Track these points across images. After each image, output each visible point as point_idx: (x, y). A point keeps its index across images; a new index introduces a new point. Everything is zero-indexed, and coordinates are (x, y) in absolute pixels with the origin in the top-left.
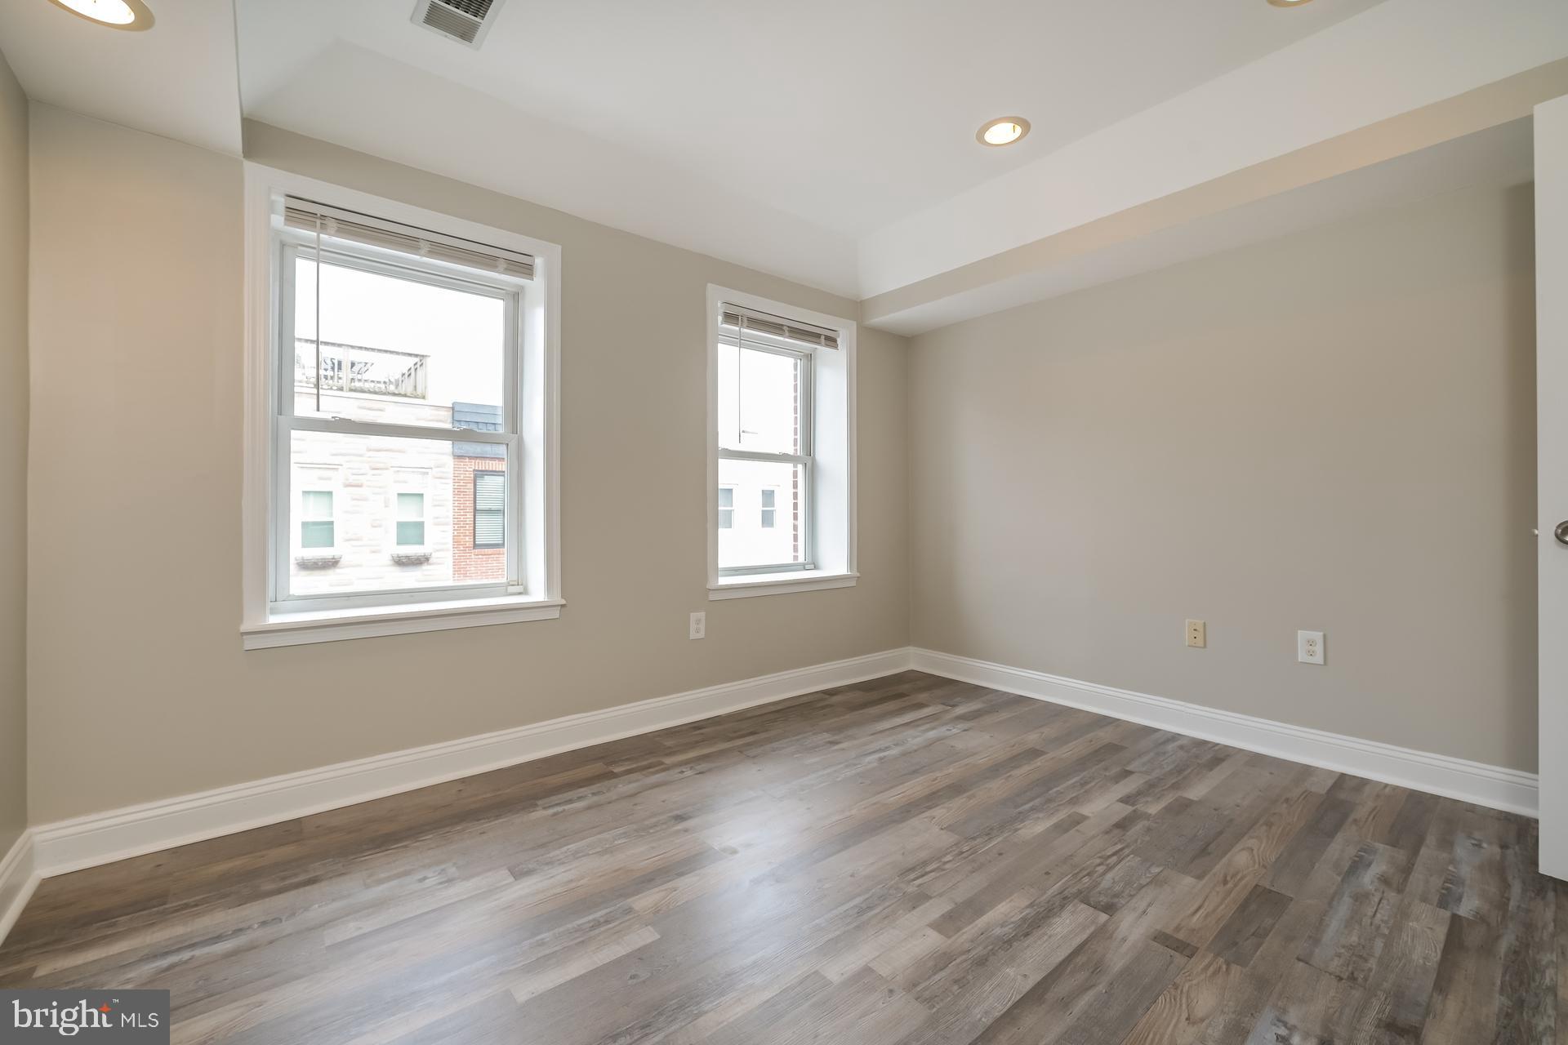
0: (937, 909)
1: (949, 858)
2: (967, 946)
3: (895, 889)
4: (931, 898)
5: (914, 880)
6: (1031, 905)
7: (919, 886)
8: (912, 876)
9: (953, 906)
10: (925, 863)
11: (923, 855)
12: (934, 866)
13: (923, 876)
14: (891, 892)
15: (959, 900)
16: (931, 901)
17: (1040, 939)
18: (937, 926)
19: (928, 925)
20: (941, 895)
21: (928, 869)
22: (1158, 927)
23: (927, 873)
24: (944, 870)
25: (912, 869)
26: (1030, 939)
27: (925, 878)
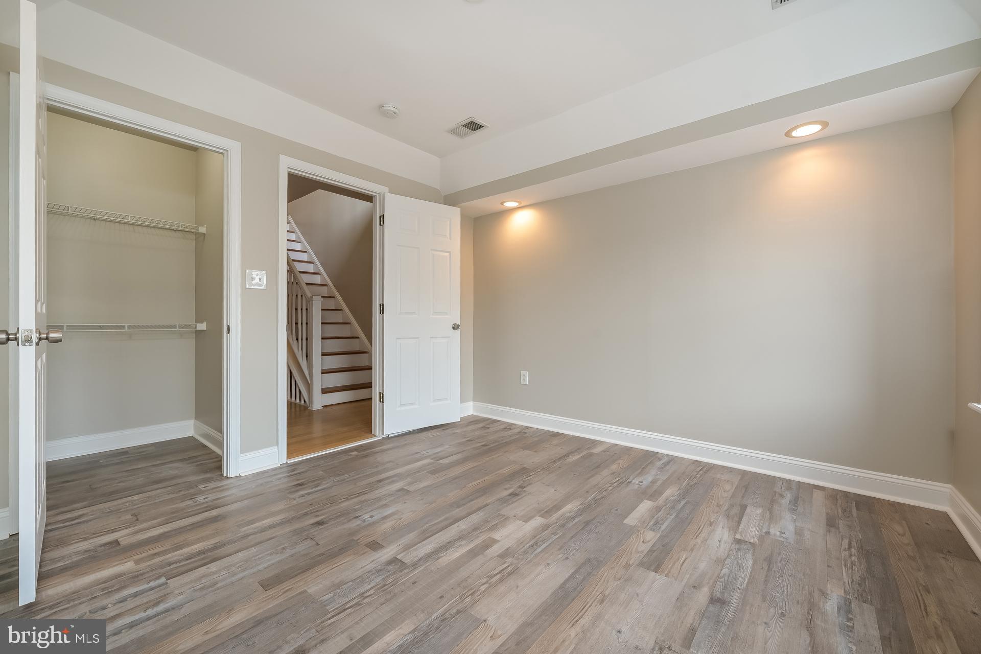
0: (495, 550)
1: (483, 588)
2: (481, 535)
3: (519, 558)
4: (498, 556)
5: (508, 566)
6: (439, 558)
7: (505, 563)
8: (510, 568)
9: (485, 553)
10: (501, 580)
11: (502, 588)
12: (494, 579)
13: (503, 570)
14: (521, 557)
15: (481, 557)
16: (497, 554)
17: (444, 541)
18: (495, 541)
19: (499, 541)
20: (492, 558)
21: (499, 576)
22: (374, 553)
23: (499, 573)
24: (488, 577)
25: (510, 574)
26: (448, 541)
27: (501, 569)
